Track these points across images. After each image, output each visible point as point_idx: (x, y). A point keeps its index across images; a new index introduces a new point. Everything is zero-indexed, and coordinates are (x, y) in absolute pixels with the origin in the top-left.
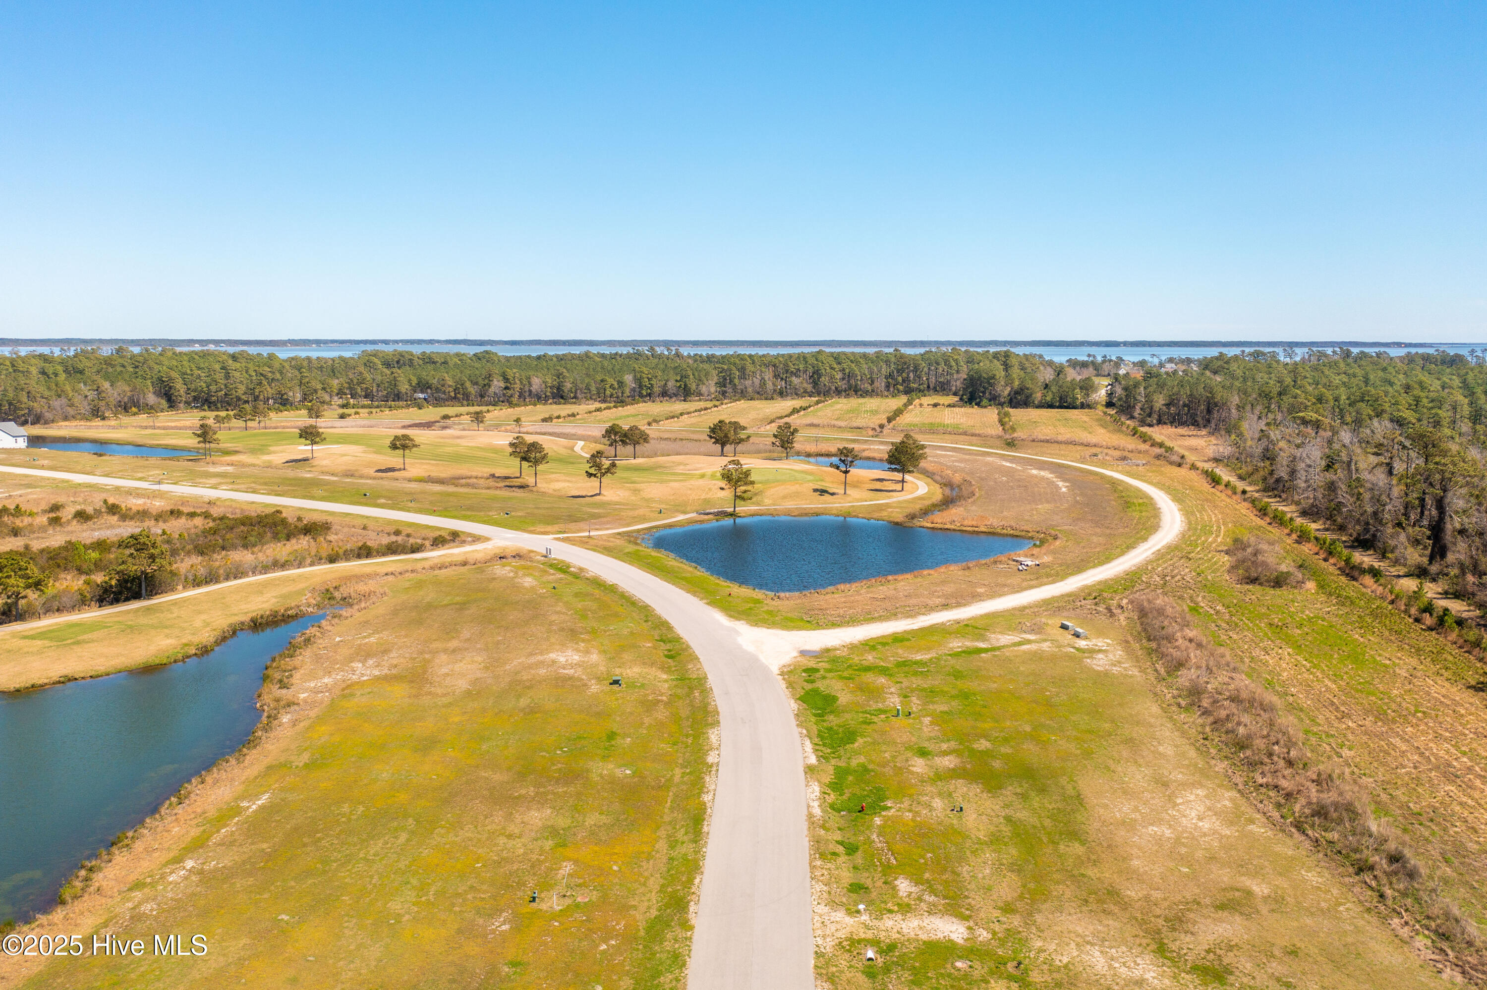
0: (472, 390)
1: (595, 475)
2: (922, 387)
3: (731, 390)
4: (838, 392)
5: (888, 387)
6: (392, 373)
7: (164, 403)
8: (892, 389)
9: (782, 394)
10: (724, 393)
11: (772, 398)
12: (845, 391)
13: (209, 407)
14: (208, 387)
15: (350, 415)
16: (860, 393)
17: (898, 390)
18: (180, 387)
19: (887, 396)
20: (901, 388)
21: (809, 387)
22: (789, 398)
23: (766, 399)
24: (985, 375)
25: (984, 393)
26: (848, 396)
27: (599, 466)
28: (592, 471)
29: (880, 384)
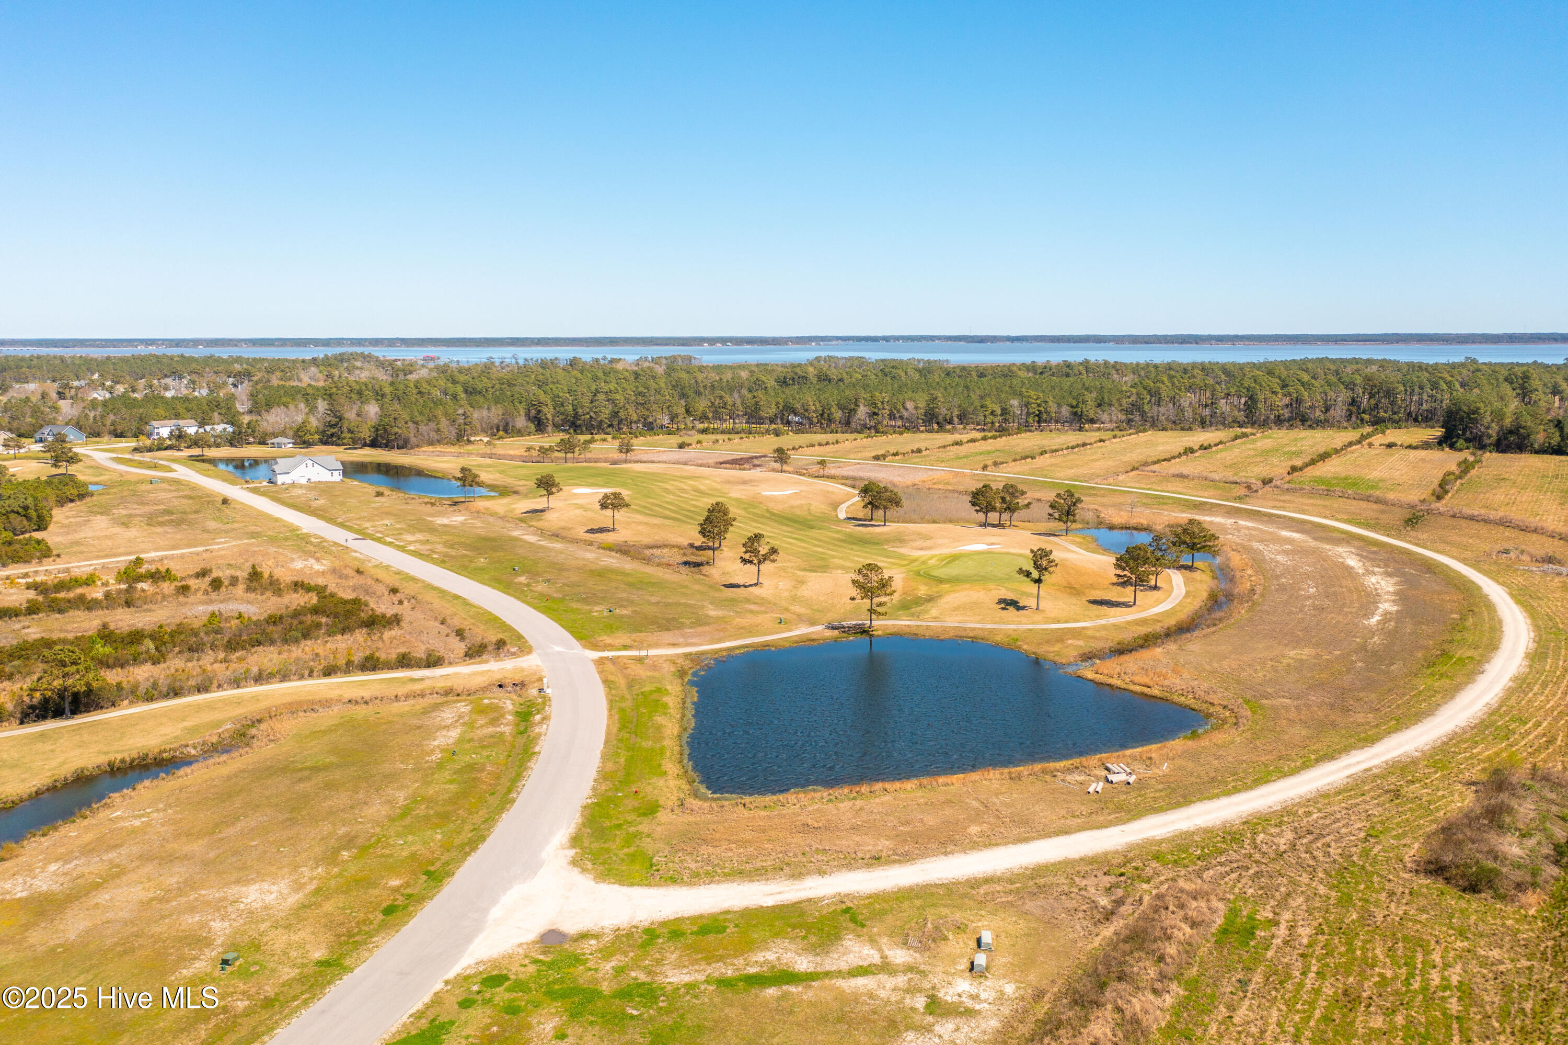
0: (838, 415)
1: (751, 562)
2: (1396, 417)
3: (1138, 418)
4: (1279, 422)
5: (1349, 417)
6: (754, 397)
7: (532, 427)
8: (1354, 419)
9: (1203, 424)
10: (1129, 421)
11: (1190, 429)
12: (1289, 421)
13: (575, 431)
14: (574, 410)
15: (689, 445)
16: (1309, 423)
17: (1362, 420)
18: (548, 412)
19: (1346, 428)
20: (1366, 417)
21: (1241, 416)
22: (1213, 428)
23: (1183, 429)
24: (1465, 408)
25: (1464, 430)
26: (1291, 427)
27: (755, 552)
28: (747, 556)
29: (1338, 412)
